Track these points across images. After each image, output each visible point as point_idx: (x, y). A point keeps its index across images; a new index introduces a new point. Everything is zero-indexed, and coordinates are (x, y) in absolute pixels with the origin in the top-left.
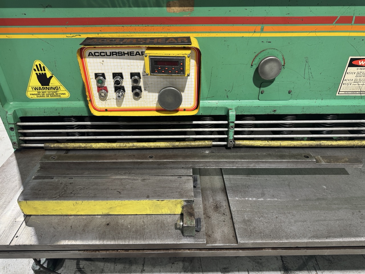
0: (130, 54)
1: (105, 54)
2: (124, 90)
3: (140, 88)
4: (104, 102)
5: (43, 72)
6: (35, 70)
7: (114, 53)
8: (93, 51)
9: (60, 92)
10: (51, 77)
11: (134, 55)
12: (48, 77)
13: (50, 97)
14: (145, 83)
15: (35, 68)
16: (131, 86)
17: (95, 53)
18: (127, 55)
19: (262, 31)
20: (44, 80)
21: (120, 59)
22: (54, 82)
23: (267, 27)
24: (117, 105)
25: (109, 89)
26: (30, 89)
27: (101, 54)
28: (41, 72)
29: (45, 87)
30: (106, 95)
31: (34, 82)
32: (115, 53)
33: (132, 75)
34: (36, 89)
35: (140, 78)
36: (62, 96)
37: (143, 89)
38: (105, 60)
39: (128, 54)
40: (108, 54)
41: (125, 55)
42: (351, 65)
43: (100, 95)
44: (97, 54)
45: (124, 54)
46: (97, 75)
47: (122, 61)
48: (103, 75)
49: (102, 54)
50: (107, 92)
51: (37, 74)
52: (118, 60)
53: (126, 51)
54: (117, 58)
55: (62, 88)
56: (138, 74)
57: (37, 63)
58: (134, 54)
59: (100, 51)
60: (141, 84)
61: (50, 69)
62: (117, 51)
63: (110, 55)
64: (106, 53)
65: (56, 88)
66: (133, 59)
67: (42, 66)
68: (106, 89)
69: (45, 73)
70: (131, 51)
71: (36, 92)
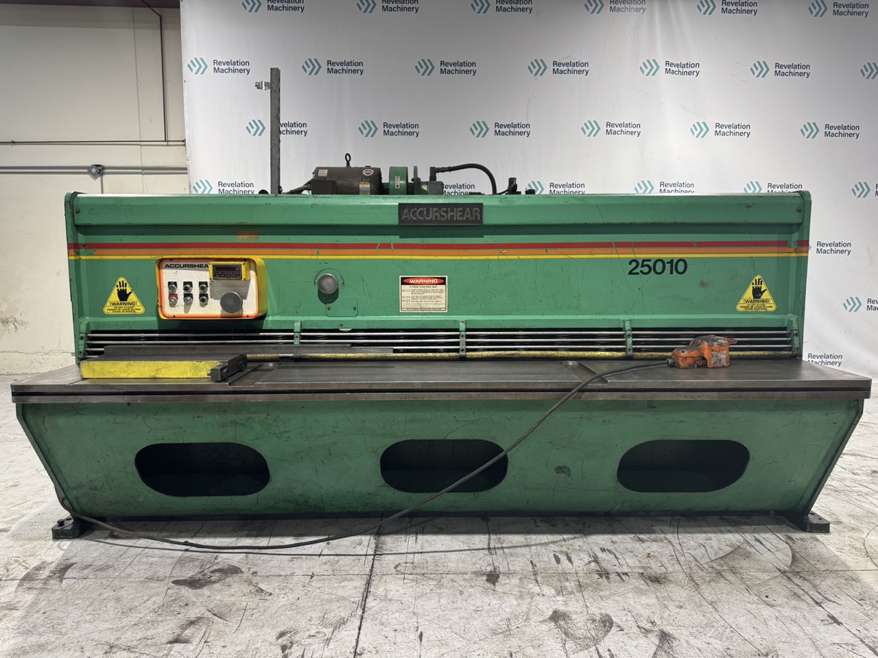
0: (200, 266)
1: (179, 267)
2: (192, 297)
3: (207, 296)
4: (173, 309)
5: (124, 288)
6: (117, 286)
8: (169, 264)
9: (136, 307)
10: (130, 293)
11: (202, 268)
12: (128, 293)
13: (125, 313)
14: (211, 292)
15: (118, 284)
16: (199, 293)
17: (171, 266)
19: (318, 254)
20: (123, 296)
22: (132, 298)
23: (321, 251)
24: (185, 311)
25: (179, 296)
26: (108, 304)
28: (122, 288)
29: (123, 302)
30: (176, 302)
31: (114, 297)
32: (187, 266)
33: (200, 283)
34: (114, 304)
35: (207, 286)
36: (137, 311)
37: (209, 296)
38: (178, 271)
39: (198, 266)
40: (182, 267)
42: (403, 283)
43: (170, 301)
45: (195, 266)
46: (170, 283)
47: (193, 271)
48: (175, 283)
49: (177, 267)
50: (177, 298)
51: (118, 290)
52: (190, 271)
53: (197, 264)
55: (138, 304)
56: (206, 283)
57: (121, 280)
59: (175, 263)
60: (208, 292)
61: (130, 286)
62: (189, 264)
64: (180, 265)
65: (133, 304)
66: (202, 270)
67: (125, 282)
68: (176, 296)
69: (126, 290)
70: (200, 263)
71: (113, 308)
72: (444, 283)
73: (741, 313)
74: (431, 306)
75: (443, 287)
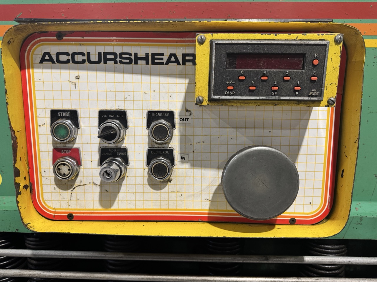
0: (153, 59)
1: (85, 58)
2: (126, 161)
3: (169, 155)
4: (66, 194)
7: (108, 57)
8: (53, 50)
11: (162, 64)
14: (183, 142)
16: (146, 148)
17: (58, 54)
18: (144, 62)
21: (123, 72)
24: (102, 201)
25: (84, 156)
27: (76, 56)
30: (74, 174)
32: (112, 57)
33: (152, 116)
35: (173, 126)
37: (177, 157)
38: (82, 74)
39: (146, 59)
40: (94, 58)
41: (139, 62)
43: (57, 169)
44: (63, 58)
45: (137, 58)
46: (55, 115)
47: (128, 77)
48: (73, 115)
49: (78, 58)
50: (79, 163)
52: (119, 77)
53: (142, 51)
54: (115, 71)
56: (169, 116)
58: (162, 59)
59: (72, 49)
60: (175, 144)
62: (118, 50)
63: (97, 60)
64: (89, 54)
66: (159, 74)
68: (76, 155)
70: (156, 50)
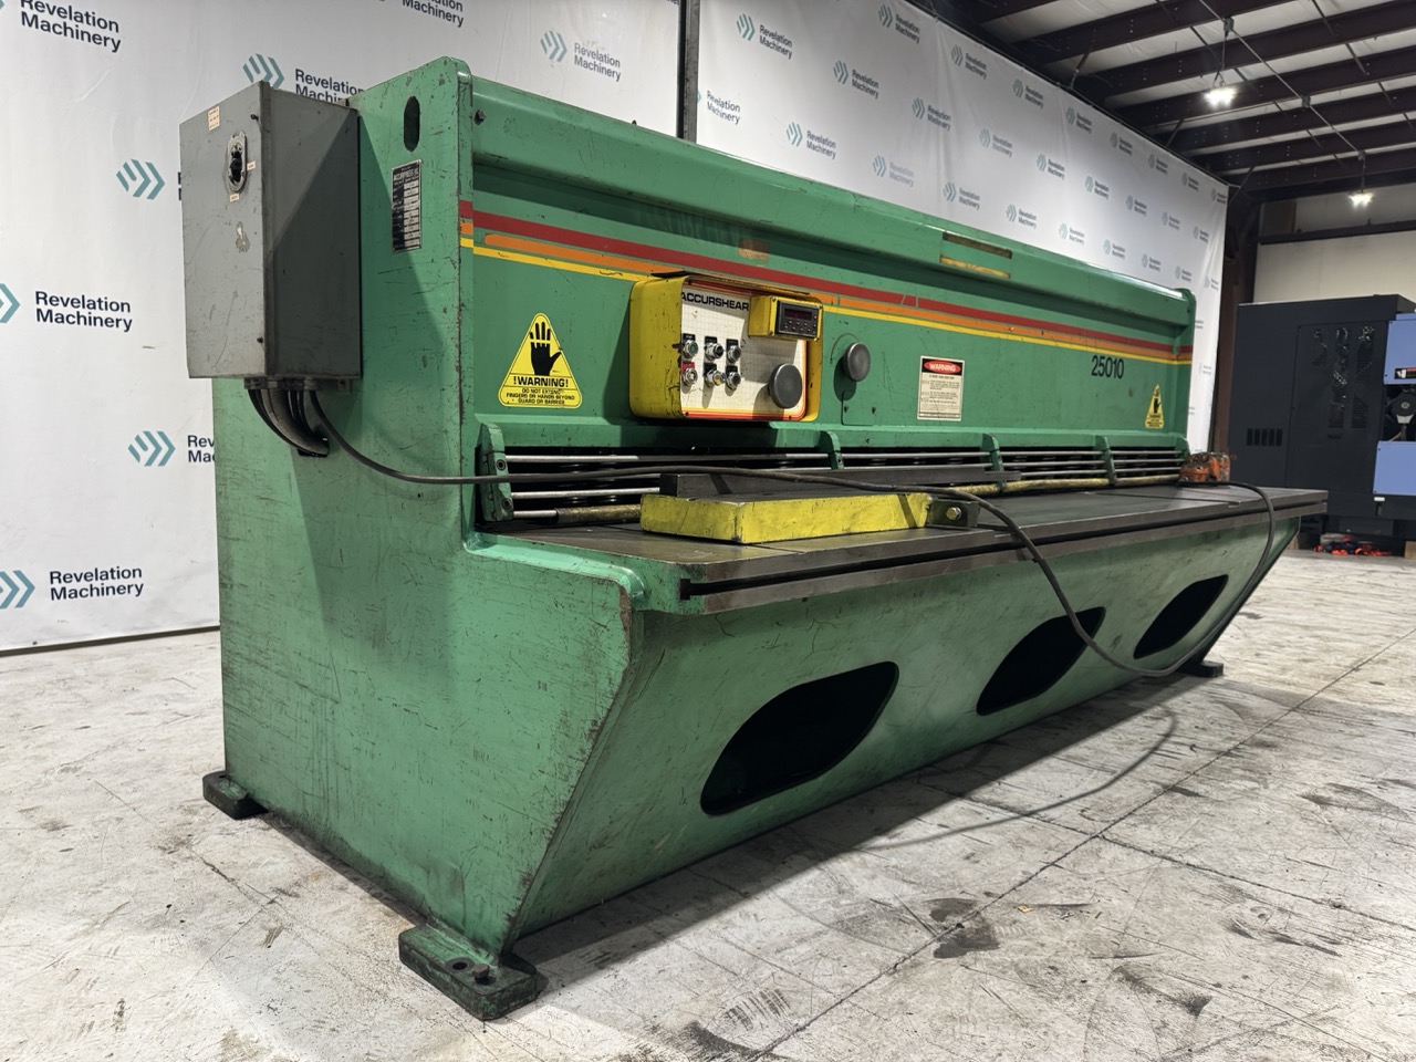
0: (730, 304)
1: (701, 299)
3: (736, 370)
5: (546, 342)
6: (533, 336)
7: (711, 300)
9: (566, 393)
10: (557, 355)
11: (734, 308)
12: (552, 355)
13: (543, 405)
14: (742, 362)
15: (534, 330)
16: (725, 365)
17: (689, 294)
19: (839, 305)
20: (542, 360)
21: (717, 311)
22: (560, 368)
23: (844, 299)
24: (703, 402)
25: (696, 368)
26: (510, 380)
27: (696, 298)
28: (541, 341)
29: (540, 377)
31: (523, 364)
32: (713, 300)
33: (729, 343)
34: (522, 381)
36: (567, 402)
37: (740, 374)
38: (699, 309)
39: (727, 303)
42: (925, 370)
44: (691, 297)
45: (724, 303)
46: (686, 338)
47: (719, 315)
48: (693, 339)
49: (698, 299)
51: (533, 344)
52: (715, 314)
53: (726, 298)
54: (713, 310)
55: (572, 384)
56: (736, 344)
57: (540, 319)
58: (734, 305)
59: (695, 292)
60: (739, 363)
61: (559, 338)
62: (716, 296)
63: (706, 301)
64: (702, 297)
65: (560, 383)
66: (732, 315)
67: (547, 328)
68: (693, 366)
69: (548, 345)
70: (731, 299)
71: (519, 391)
72: (959, 373)
73: (1149, 430)
74: (947, 411)
75: (958, 379)
